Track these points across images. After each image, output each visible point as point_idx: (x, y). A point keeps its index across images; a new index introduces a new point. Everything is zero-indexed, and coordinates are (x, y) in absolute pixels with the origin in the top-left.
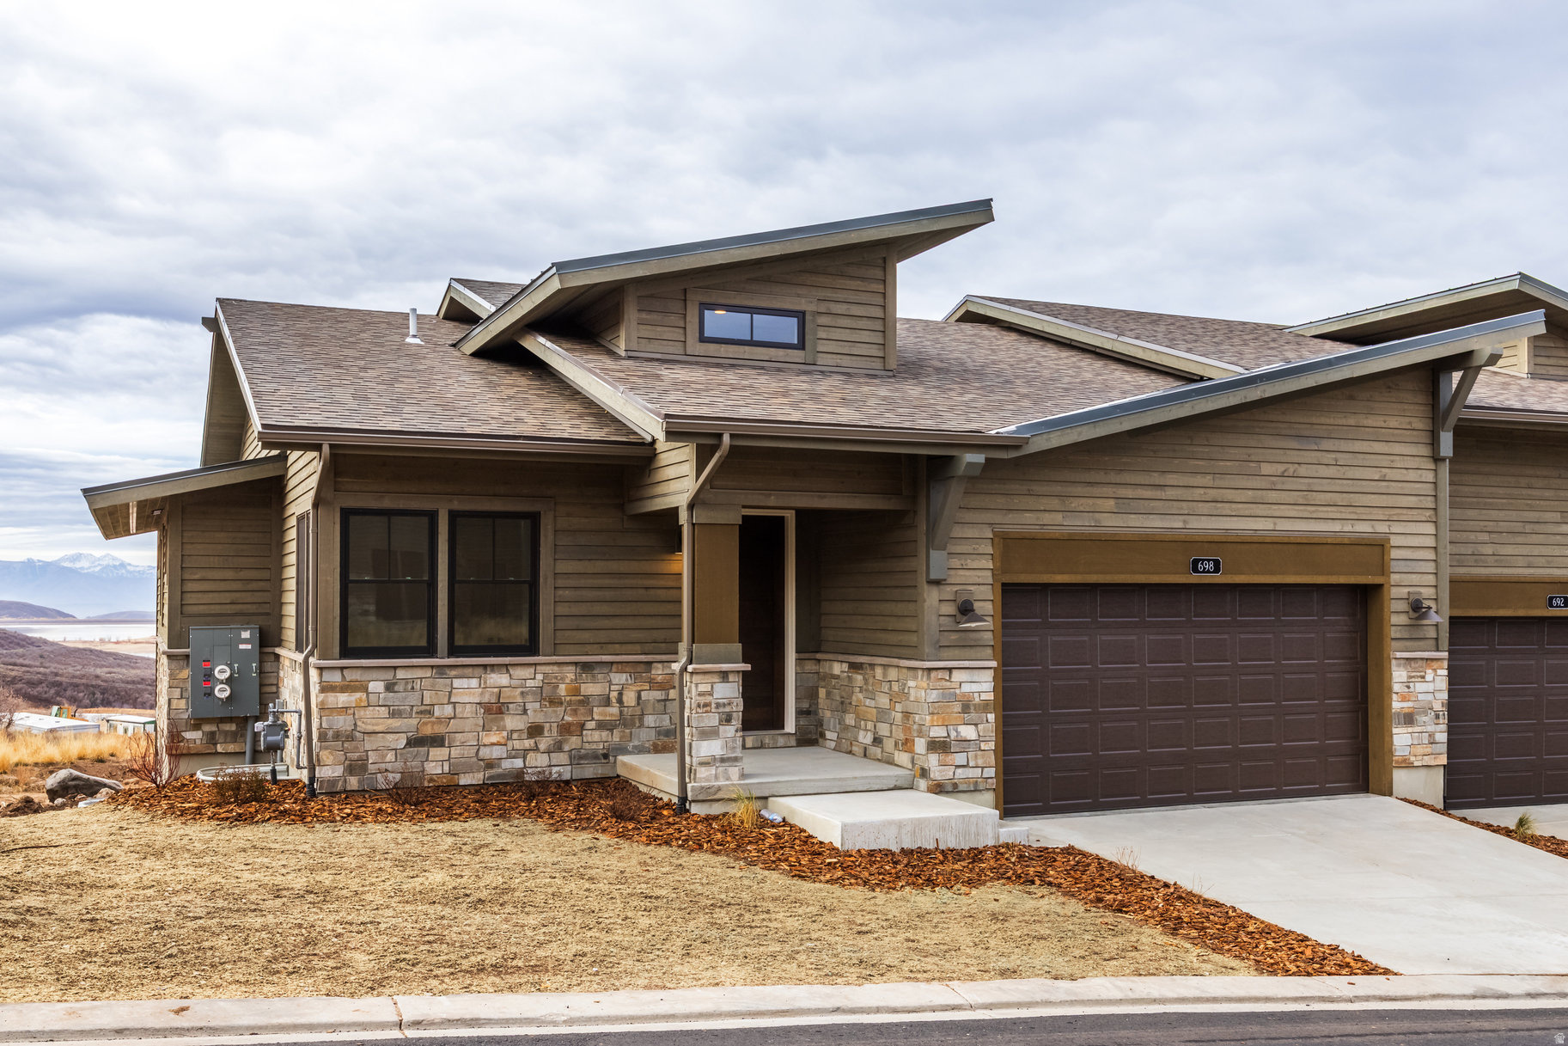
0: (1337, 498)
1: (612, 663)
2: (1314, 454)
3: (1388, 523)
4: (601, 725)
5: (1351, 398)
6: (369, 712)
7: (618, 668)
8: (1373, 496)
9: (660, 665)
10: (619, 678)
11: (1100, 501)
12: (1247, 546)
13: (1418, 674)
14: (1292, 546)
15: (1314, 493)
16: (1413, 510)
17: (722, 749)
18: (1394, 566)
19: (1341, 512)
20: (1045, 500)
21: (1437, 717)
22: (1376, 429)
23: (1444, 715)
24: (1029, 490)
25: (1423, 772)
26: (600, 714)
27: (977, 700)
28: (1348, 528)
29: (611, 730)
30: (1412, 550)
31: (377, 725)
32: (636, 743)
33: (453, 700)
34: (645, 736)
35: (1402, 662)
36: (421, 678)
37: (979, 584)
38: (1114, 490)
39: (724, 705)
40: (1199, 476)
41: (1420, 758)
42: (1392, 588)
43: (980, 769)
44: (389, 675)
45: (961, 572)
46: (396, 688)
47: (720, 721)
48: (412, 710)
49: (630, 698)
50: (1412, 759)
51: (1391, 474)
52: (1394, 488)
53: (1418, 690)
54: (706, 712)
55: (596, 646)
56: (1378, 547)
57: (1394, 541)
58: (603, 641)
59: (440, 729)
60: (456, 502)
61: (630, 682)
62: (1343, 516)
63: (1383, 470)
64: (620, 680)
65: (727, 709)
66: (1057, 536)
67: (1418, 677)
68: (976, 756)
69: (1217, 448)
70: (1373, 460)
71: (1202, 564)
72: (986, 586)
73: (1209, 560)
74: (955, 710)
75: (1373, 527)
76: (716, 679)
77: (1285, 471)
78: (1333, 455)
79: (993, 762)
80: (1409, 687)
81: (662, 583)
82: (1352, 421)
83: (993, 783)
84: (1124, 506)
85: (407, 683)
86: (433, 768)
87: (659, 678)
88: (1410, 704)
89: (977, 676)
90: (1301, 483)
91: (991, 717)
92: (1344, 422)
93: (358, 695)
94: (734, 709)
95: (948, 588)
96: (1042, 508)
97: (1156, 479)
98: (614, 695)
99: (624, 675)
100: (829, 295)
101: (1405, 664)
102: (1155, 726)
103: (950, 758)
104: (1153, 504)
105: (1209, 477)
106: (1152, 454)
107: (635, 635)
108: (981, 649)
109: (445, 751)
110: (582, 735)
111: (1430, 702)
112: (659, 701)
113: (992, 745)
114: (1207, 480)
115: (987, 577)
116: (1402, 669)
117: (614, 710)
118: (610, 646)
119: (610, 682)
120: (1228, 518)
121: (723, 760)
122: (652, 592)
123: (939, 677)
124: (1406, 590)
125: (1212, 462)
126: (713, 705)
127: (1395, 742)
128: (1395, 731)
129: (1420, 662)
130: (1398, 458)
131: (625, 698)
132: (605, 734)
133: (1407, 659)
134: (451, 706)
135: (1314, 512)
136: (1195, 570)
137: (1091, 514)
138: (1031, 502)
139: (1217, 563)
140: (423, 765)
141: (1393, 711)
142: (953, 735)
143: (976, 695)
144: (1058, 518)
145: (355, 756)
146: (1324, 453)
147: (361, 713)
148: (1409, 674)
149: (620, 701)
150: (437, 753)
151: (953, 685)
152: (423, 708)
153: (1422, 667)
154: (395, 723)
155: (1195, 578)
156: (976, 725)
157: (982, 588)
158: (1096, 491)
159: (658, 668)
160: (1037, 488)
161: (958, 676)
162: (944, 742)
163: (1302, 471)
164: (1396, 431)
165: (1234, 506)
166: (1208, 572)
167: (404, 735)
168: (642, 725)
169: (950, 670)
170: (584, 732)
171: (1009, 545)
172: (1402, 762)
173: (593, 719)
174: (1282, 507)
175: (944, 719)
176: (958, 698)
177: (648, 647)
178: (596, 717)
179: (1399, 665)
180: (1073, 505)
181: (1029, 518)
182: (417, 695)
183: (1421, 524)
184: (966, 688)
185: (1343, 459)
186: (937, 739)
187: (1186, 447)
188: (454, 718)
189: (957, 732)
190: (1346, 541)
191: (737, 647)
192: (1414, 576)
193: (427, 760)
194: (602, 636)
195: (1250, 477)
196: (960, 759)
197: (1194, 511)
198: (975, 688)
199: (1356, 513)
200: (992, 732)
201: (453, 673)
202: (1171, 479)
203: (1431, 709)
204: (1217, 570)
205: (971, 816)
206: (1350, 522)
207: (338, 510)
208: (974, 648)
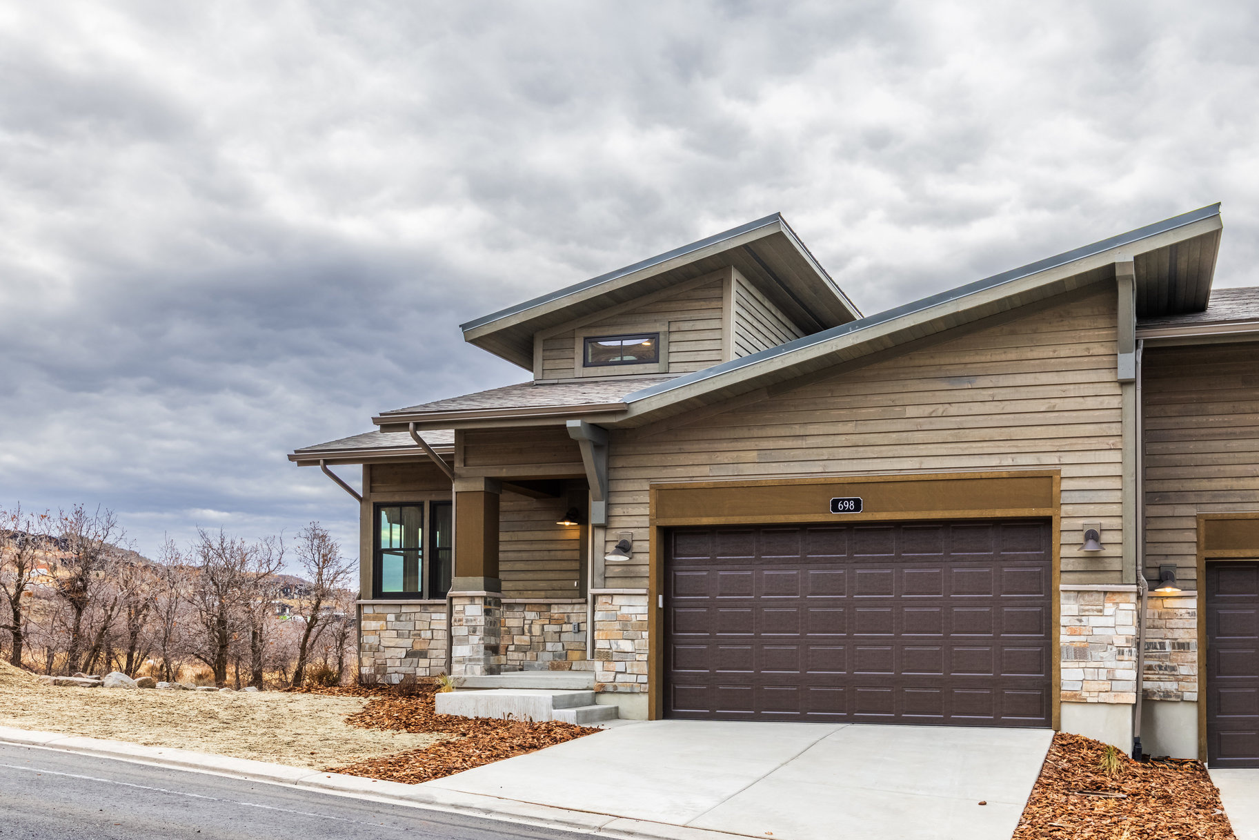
0: (995, 434)
1: (525, 604)
2: (967, 392)
3: (1058, 454)
4: (518, 649)
5: (1013, 333)
6: (387, 634)
7: (529, 608)
8: (1039, 428)
9: (556, 607)
10: (531, 615)
11: (742, 454)
12: (891, 486)
13: (1095, 608)
14: (941, 483)
15: (967, 431)
16: (1092, 439)
17: (470, 652)
18: (1065, 497)
19: (999, 447)
20: (693, 457)
21: (1121, 653)
22: (1044, 360)
23: (1130, 651)
24: (680, 449)
25: (1103, 710)
26: (518, 640)
27: (634, 620)
28: (1008, 461)
29: (525, 652)
30: (1088, 480)
31: (391, 642)
32: (540, 662)
33: (431, 628)
34: (546, 657)
35: (1073, 594)
36: (415, 613)
37: (638, 528)
38: (757, 443)
39: (471, 620)
40: (840, 424)
41: (1096, 694)
42: (1063, 520)
43: (635, 676)
44: (397, 610)
45: (624, 518)
46: (401, 619)
47: (469, 632)
48: (409, 633)
49: (536, 630)
50: (1085, 694)
51: (1060, 404)
52: (1066, 417)
53: (1092, 624)
54: (460, 625)
55: (516, 592)
56: (1046, 480)
57: (1066, 472)
58: (521, 589)
59: (424, 646)
60: (433, 496)
61: (537, 618)
62: (1002, 450)
63: (1052, 401)
64: (531, 616)
65: (473, 624)
66: (704, 485)
67: (1093, 610)
68: (632, 665)
69: (860, 397)
70: (1040, 392)
71: (842, 503)
72: (644, 529)
73: (849, 500)
74: (616, 628)
75: (1038, 459)
76: (467, 601)
77: (934, 411)
78: (990, 392)
79: (646, 671)
80: (1080, 621)
81: (559, 547)
82: (1013, 355)
83: (646, 687)
84: (766, 457)
85: (406, 616)
86: (421, 672)
87: (556, 616)
88: (1083, 638)
89: (635, 601)
90: (951, 422)
91: (646, 634)
92: (1003, 357)
93: (382, 622)
94: (478, 624)
95: (614, 532)
96: (691, 463)
97: (798, 430)
98: (526, 627)
99: (533, 613)
100: (679, 316)
101: (1076, 599)
102: (815, 650)
103: (612, 666)
104: (793, 452)
105: (850, 424)
106: (793, 409)
107: (542, 585)
108: (640, 579)
109: (427, 661)
110: (506, 655)
111: (1110, 637)
112: (555, 632)
113: (645, 657)
114: (850, 427)
115: (646, 521)
116: (1072, 602)
117: (526, 638)
118: (525, 592)
119: (524, 619)
120: (871, 461)
121: (470, 660)
122: (552, 553)
123: (604, 601)
124: (1082, 521)
125: (854, 410)
126: (464, 621)
127: (1063, 677)
128: (1063, 665)
129: (1096, 596)
130: (1072, 387)
131: (533, 630)
132: (521, 655)
133: (1079, 592)
134: (430, 631)
135: (966, 448)
136: (835, 509)
137: (735, 465)
138: (682, 459)
139: (857, 502)
140: (415, 670)
141: (1061, 644)
142: (614, 647)
143: (633, 616)
144: (706, 470)
145: (379, 662)
146: (978, 391)
147: (383, 634)
148: (1082, 607)
149: (530, 631)
150: (424, 662)
151: (614, 608)
152: (416, 632)
153: (1098, 600)
154: (401, 642)
155: (834, 517)
156: (633, 640)
157: (641, 530)
158: (740, 445)
159: (555, 609)
160: (687, 447)
161: (618, 601)
162: (607, 652)
163: (953, 410)
164: (1070, 360)
165: (876, 448)
166: (849, 510)
167: (405, 650)
168: (544, 650)
169: (612, 595)
170: (508, 653)
171: (663, 495)
172: (1072, 697)
173: (513, 644)
174: (929, 446)
175: (607, 635)
176: (619, 618)
177: (549, 593)
178: (515, 643)
179: (1068, 598)
180: (718, 459)
181: (680, 471)
182: (412, 623)
183: (1102, 452)
184: (625, 610)
185: (1000, 394)
186: (602, 650)
187: (827, 399)
188: (432, 639)
189: (617, 645)
190: (1005, 475)
191: (480, 580)
192: (1092, 507)
193: (418, 667)
194: (520, 585)
195: (895, 421)
196: (620, 667)
197: (834, 456)
198: (632, 610)
199: (1017, 447)
200: (646, 646)
201: (432, 609)
202: (812, 429)
203: (1112, 644)
204: (857, 508)
205: (530, 697)
206: (1010, 455)
207: (372, 504)
208: (634, 579)
